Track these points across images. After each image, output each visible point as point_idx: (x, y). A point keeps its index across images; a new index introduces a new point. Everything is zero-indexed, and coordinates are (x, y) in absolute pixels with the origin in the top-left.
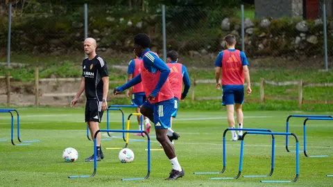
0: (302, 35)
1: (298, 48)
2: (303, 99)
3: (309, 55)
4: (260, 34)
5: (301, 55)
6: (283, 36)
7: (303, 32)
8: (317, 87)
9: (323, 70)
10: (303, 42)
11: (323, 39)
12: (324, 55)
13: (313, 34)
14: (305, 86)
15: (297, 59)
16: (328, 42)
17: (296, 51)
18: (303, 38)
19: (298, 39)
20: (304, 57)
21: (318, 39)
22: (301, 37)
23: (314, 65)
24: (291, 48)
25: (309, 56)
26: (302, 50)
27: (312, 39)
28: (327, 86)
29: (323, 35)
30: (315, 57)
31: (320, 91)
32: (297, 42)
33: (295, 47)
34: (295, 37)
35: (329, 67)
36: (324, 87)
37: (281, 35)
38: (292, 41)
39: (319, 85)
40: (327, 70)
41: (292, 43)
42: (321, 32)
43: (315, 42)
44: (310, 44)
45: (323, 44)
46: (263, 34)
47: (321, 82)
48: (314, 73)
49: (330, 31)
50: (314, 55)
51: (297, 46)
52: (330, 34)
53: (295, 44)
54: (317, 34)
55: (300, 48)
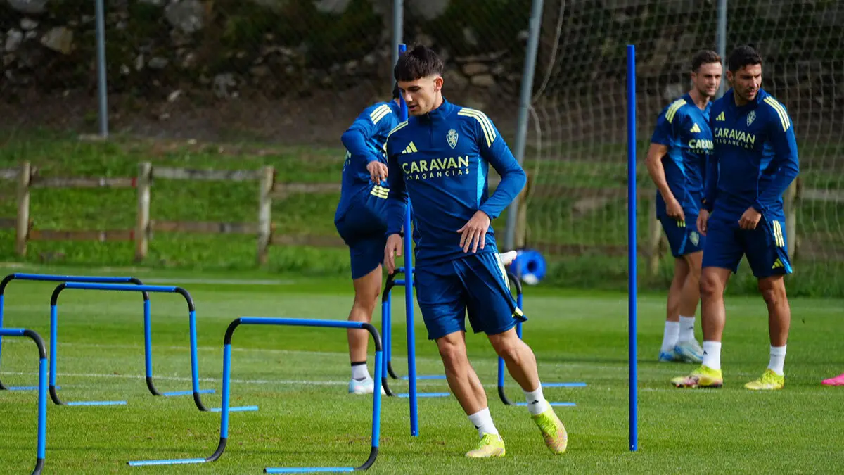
0: (26, 24)
1: (13, 65)
2: (30, 226)
3: (49, 86)
5: (24, 86)
7: (32, 17)
8: (74, 188)
9: (94, 137)
10: (28, 45)
11: (93, 40)
12: (95, 86)
13: (57, 23)
14: (37, 186)
15: (13, 99)
16: (107, 49)
17: (8, 74)
18: (30, 35)
19: (15, 36)
20: (32, 94)
21: (76, 38)
22: (24, 31)
23: (64, 121)
25: (48, 92)
26: (27, 70)
27: (56, 39)
28: (107, 189)
29: (92, 25)
30: (66, 93)
31: (81, 202)
32: (9, 46)
33: (7, 60)
35: (111, 127)
36: (98, 191)
39: (81, 182)
40: (105, 135)
42: (85, 18)
43: (66, 50)
44: (50, 53)
45: (93, 55)
47: (88, 175)
48: (67, 144)
49: (113, 15)
50: (64, 88)
51: (12, 57)
52: (115, 24)
53: (5, 53)
54: (74, 23)
55: (20, 65)
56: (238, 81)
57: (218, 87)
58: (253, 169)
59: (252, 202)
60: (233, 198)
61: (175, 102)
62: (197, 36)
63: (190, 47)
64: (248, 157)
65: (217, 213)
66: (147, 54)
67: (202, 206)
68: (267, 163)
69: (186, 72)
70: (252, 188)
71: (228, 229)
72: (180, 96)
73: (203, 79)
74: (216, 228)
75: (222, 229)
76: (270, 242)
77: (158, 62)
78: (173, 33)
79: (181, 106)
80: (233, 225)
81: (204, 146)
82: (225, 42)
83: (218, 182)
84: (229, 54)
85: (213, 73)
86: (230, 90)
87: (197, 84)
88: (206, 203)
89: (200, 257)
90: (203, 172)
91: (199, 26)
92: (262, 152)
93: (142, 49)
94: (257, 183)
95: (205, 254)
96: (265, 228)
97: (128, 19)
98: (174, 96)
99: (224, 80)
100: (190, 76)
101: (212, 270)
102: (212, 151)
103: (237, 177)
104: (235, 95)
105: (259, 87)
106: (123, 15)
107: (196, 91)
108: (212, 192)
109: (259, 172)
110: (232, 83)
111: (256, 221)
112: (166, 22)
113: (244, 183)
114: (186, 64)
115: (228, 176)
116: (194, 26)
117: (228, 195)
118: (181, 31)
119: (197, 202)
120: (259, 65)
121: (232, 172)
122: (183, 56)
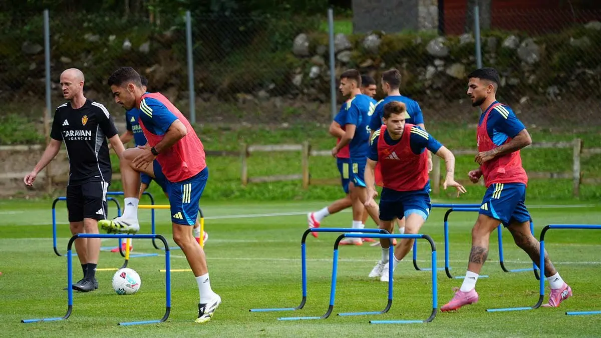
0: (437, 62)
1: (431, 87)
2: (441, 178)
3: (451, 98)
4: (364, 61)
5: (436, 98)
6: (404, 65)
7: (441, 58)
8: (466, 156)
10: (439, 75)
13: (457, 60)
15: (431, 106)
17: (428, 92)
18: (440, 69)
19: (431, 70)
20: (442, 103)
21: (466, 70)
22: (436, 67)
23: (460, 117)
24: (418, 86)
25: (450, 101)
26: (438, 89)
27: (455, 70)
29: (474, 62)
30: (461, 101)
31: (471, 162)
32: (428, 75)
33: (427, 84)
34: (425, 67)
37: (400, 63)
38: (420, 74)
39: (470, 151)
41: (420, 78)
42: (471, 58)
43: (461, 77)
44: (452, 79)
46: (369, 62)
47: (473, 148)
48: (461, 131)
49: (487, 56)
50: (459, 98)
51: (430, 82)
52: (488, 60)
53: (426, 80)
54: (465, 61)
55: (435, 86)
56: (561, 90)
57: (549, 94)
58: (569, 140)
59: (569, 160)
60: (559, 158)
61: (524, 103)
62: (536, 65)
63: (533, 72)
64: (567, 134)
65: (549, 167)
66: (507, 77)
67: (541, 164)
68: (578, 137)
69: (530, 86)
70: (569, 152)
71: (555, 176)
72: (527, 100)
73: (540, 90)
74: (549, 175)
75: (552, 176)
76: (580, 183)
77: (514, 81)
78: (523, 64)
79: (528, 106)
80: (558, 173)
81: (541, 128)
82: (553, 68)
83: (549, 149)
84: (555, 75)
85: (545, 87)
86: (556, 95)
87: (536, 93)
88: (542, 161)
89: (539, 193)
90: (539, 143)
91: (537, 60)
92: (575, 131)
93: (505, 74)
94: (572, 149)
95: (542, 191)
96: (577, 175)
97: (496, 58)
98: (523, 100)
99: (553, 90)
100: (533, 89)
101: (545, 200)
102: (545, 131)
103: (560, 145)
104: (559, 98)
105: (573, 93)
106: (493, 55)
107: (536, 97)
108: (546, 155)
109: (573, 142)
110: (557, 91)
111: (572, 170)
112: (517, 58)
113: (565, 150)
114: (530, 81)
115: (554, 145)
116: (535, 60)
117: (556, 156)
118: (527, 63)
119: (538, 161)
120: (573, 81)
121: (558, 142)
122: (528, 78)
